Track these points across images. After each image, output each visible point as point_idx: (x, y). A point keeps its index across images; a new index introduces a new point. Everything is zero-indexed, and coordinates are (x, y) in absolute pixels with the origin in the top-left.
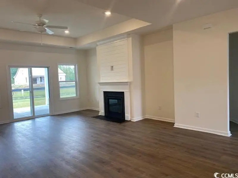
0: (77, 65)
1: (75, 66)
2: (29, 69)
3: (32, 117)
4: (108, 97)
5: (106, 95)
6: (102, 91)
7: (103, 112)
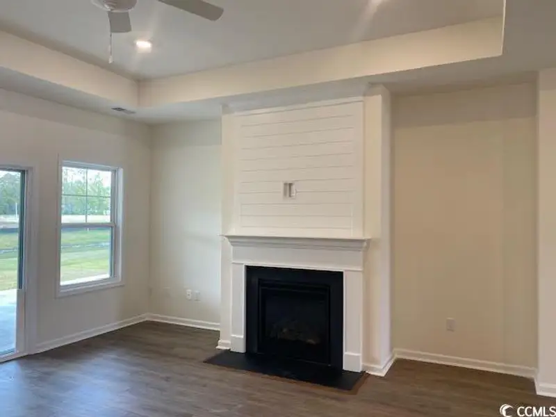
0: (121, 170)
5: (255, 280)
6: (242, 264)
7: (239, 338)
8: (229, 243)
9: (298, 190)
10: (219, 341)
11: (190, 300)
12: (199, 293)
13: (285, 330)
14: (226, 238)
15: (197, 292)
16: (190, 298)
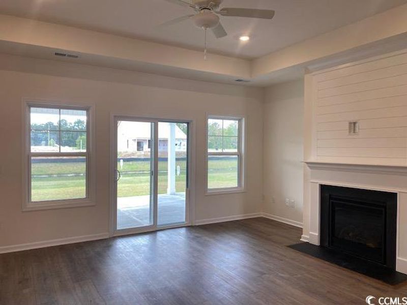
0: (244, 119)
1: (240, 121)
2: (153, 124)
3: (151, 230)
5: (327, 195)
6: (317, 183)
7: (315, 235)
8: (308, 168)
9: (360, 128)
10: (303, 236)
11: (287, 206)
12: (294, 202)
13: (351, 234)
14: (306, 164)
15: (293, 201)
16: (287, 204)
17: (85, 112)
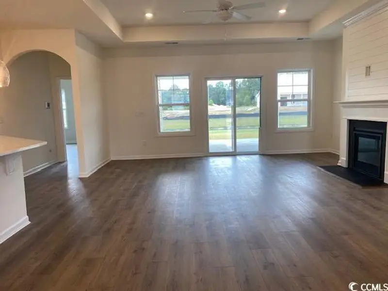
0: (312, 70)
1: (309, 71)
2: (232, 80)
3: (233, 154)
4: (355, 132)
6: (346, 119)
8: (341, 107)
9: (372, 71)
10: (339, 161)
14: (340, 104)
17: (188, 77)
